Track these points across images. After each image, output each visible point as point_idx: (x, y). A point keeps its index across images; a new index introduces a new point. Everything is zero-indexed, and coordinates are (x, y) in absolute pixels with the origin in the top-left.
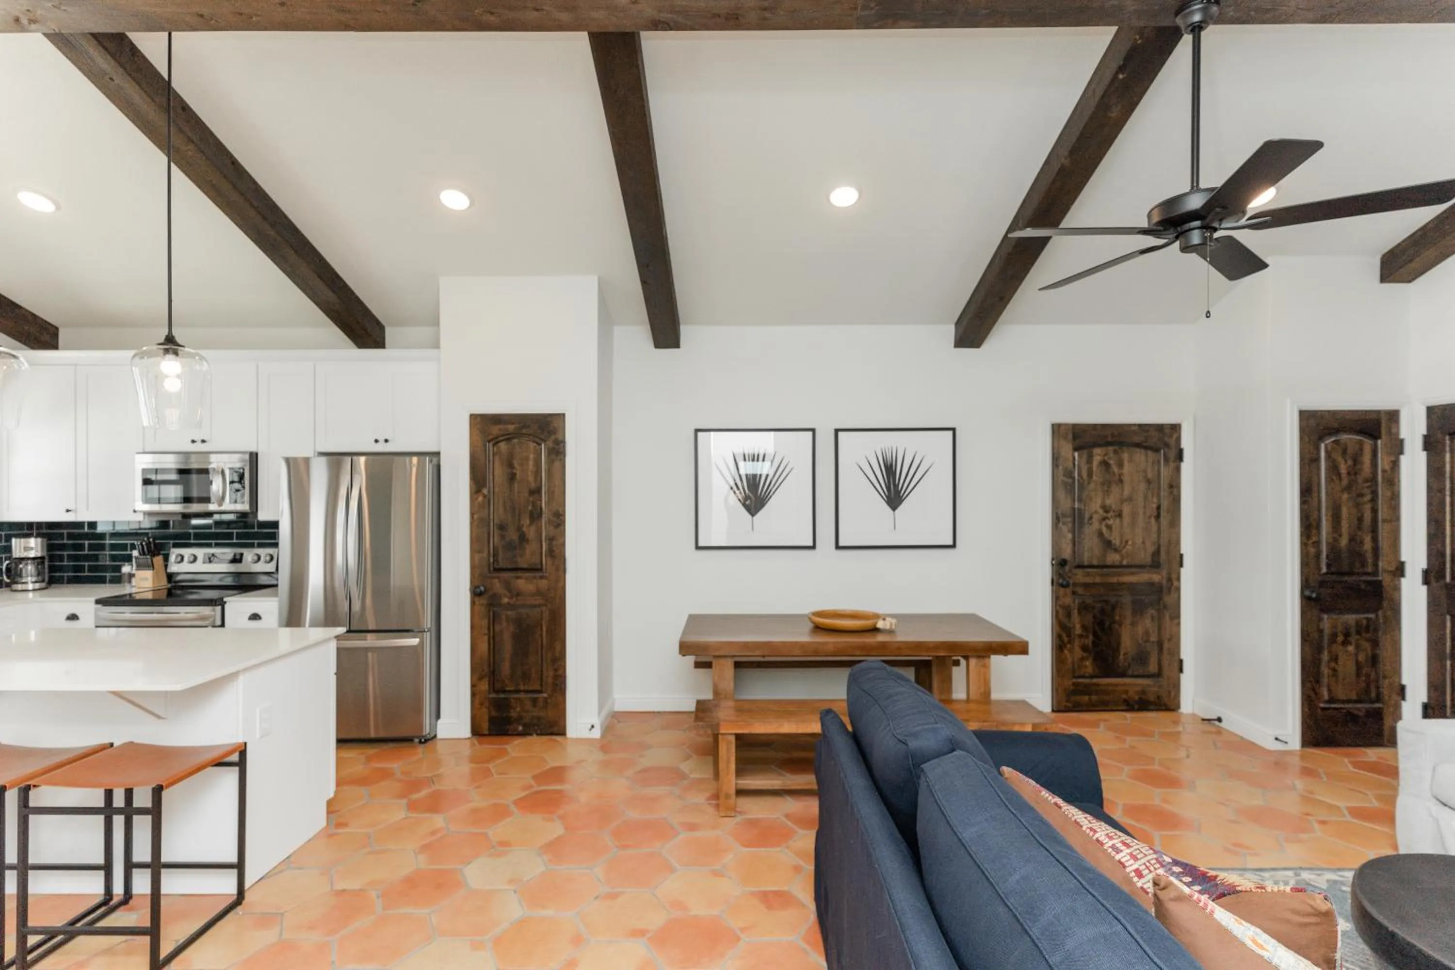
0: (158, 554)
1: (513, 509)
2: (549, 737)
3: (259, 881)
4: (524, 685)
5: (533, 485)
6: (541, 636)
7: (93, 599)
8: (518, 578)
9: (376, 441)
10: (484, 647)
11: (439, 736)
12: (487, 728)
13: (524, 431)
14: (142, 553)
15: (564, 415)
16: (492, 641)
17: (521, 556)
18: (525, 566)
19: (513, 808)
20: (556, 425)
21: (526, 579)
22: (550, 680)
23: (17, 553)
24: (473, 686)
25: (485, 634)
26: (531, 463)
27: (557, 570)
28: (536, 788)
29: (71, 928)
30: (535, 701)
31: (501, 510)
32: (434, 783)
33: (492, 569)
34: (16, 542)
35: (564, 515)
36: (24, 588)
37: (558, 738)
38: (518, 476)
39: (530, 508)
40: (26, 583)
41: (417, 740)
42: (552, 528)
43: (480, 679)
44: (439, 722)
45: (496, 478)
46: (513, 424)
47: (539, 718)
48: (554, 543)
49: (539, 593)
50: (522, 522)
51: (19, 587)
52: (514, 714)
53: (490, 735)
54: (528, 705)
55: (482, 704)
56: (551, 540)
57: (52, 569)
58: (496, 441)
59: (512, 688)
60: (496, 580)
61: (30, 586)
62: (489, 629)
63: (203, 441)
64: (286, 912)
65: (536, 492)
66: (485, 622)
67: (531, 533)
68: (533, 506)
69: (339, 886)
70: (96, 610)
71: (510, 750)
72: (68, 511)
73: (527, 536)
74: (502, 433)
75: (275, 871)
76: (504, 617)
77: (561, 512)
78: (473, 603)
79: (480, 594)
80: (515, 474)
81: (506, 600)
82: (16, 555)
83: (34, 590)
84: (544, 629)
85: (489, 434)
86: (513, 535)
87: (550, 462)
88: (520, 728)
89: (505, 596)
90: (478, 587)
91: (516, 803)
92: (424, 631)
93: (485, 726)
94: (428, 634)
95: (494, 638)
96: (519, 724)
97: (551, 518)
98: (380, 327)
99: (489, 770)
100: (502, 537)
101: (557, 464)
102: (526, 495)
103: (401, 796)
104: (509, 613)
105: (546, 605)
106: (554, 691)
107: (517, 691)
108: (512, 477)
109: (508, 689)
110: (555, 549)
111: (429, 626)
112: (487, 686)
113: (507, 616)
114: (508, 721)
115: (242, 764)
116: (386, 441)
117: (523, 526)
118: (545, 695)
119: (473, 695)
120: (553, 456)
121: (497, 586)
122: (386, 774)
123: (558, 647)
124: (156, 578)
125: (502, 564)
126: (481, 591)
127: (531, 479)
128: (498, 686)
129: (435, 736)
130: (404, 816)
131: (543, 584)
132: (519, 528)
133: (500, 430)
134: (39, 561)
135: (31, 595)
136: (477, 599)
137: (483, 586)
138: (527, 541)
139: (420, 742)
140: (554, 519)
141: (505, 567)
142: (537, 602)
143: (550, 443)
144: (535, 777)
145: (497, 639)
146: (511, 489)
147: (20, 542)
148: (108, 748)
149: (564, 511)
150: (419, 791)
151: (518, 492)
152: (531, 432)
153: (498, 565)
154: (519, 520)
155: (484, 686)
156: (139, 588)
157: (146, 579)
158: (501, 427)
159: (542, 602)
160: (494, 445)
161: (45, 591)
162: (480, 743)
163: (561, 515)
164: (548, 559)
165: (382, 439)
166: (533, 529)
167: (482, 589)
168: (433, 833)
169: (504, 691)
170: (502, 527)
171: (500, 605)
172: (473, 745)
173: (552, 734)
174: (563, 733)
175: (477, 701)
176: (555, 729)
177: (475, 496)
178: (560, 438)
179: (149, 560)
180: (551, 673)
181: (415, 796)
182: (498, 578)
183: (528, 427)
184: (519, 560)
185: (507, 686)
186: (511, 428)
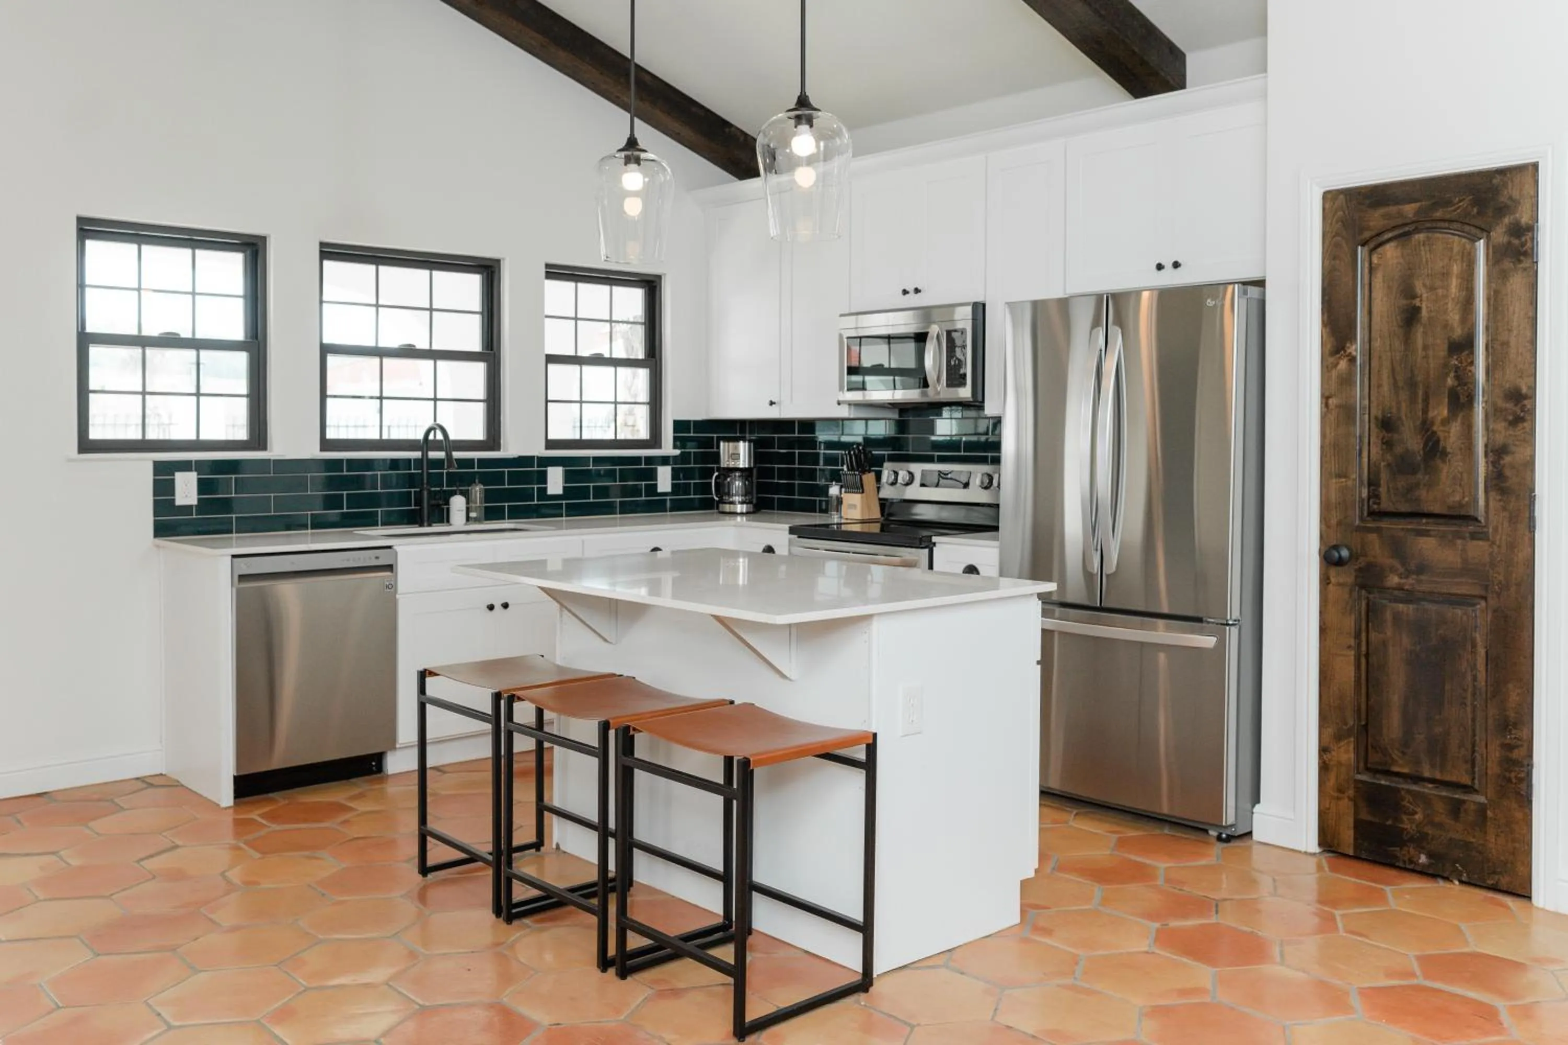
0: (870, 471)
1: (1412, 384)
2: (1490, 894)
3: (900, 968)
4: (1433, 766)
5: (1458, 332)
6: (1474, 667)
7: (787, 526)
8: (1425, 533)
9: (1160, 267)
10: (1346, 671)
11: (1256, 836)
12: (1351, 840)
13: (1438, 214)
14: (851, 468)
15: (1535, 166)
16: (1363, 661)
17: (1430, 486)
18: (1436, 509)
19: (1355, 1001)
20: (1516, 194)
21: (1442, 537)
22: (1494, 768)
23: (725, 462)
24: (1323, 750)
25: (1349, 647)
26: (1454, 283)
27: (1514, 519)
28: (1420, 981)
29: (681, 944)
30: (1456, 808)
31: (1386, 388)
32: (1217, 912)
33: (1365, 514)
34: (724, 446)
35: (1532, 396)
36: (732, 510)
37: (1509, 901)
38: (1424, 313)
39: (1450, 381)
40: (732, 503)
41: (1213, 833)
42: (1501, 426)
43: (1338, 737)
44: (1257, 808)
45: (1376, 318)
46: (1415, 201)
47: (1467, 845)
48: (1507, 459)
49: (1467, 570)
50: (1431, 414)
51: (727, 508)
52: (1407, 825)
53: (1356, 857)
54: (1441, 813)
55: (1340, 790)
56: (1497, 452)
57: (762, 488)
58: (1375, 243)
59: (1405, 770)
60: (1373, 537)
61: (739, 508)
62: (1358, 636)
63: (917, 291)
64: (919, 1025)
65: (1464, 346)
66: (1349, 623)
67: (1452, 436)
68: (1457, 377)
69: (1006, 1019)
70: (790, 543)
71: (1390, 895)
72: (772, 403)
73: (1442, 443)
74: (1393, 223)
75: (930, 963)
76: (1388, 615)
77: (1524, 390)
78: (1325, 581)
79: (1340, 562)
80: (1417, 310)
81: (1394, 580)
82: (724, 464)
83: (742, 514)
84: (1481, 651)
85: (1362, 230)
86: (1412, 442)
87: (1498, 276)
88: (1423, 859)
89: (1393, 570)
90: (1336, 547)
91: (1369, 994)
92: (1228, 625)
93: (1347, 836)
94: (1234, 631)
95: (1367, 656)
96: (1421, 849)
97: (1501, 403)
98: (1176, 57)
99: (1333, 919)
100: (1388, 445)
101: (1517, 282)
102: (1443, 352)
103: (1150, 916)
104: (1401, 607)
105: (1485, 598)
106: (1502, 793)
107: (1417, 779)
108: (1410, 317)
109: (1396, 769)
110: (1508, 472)
111: (1236, 614)
112: (1352, 756)
113: (1397, 617)
114: (1396, 838)
115: (869, 766)
116: (1176, 265)
117: (1432, 423)
118: (1481, 799)
119: (1324, 768)
120: (1507, 264)
121: (1377, 549)
122: (1140, 874)
123: (1514, 697)
124: (866, 506)
125: (1386, 504)
126: (1340, 557)
127: (1454, 317)
128: (1374, 758)
129: (1249, 834)
130: (1145, 949)
131: (1477, 550)
132: (1426, 427)
133: (1387, 216)
134: (746, 473)
135: (739, 519)
136: (1333, 571)
137: (1349, 549)
138: (1444, 454)
139: (1219, 838)
140: (1510, 405)
141: (1391, 508)
142: (1463, 590)
143: (1499, 235)
144: (1424, 960)
145: (1373, 659)
146: (1407, 339)
147: (729, 446)
148: (726, 704)
149: (1533, 388)
150: (1185, 916)
151: (1425, 348)
152: (1454, 215)
153: (1379, 504)
154: (1425, 411)
155: (1346, 754)
156: (847, 519)
157: (854, 506)
158: (1393, 209)
159: (1477, 591)
160: (1372, 251)
161: (752, 516)
162: (1333, 869)
163: (1525, 397)
164: (1492, 494)
165: (1168, 264)
166: (1455, 428)
167: (1345, 553)
168: (1183, 992)
169: (1388, 773)
170: (1387, 424)
171: (1383, 589)
172: (1320, 868)
173: (1495, 889)
174: (1523, 892)
175: (1332, 782)
176: (1504, 881)
177: (1331, 360)
178: (1525, 220)
179: (858, 478)
180: (1495, 753)
181: (1175, 923)
182: (1378, 530)
183: (1449, 203)
184: (1423, 493)
185: (1394, 762)
186: (1409, 209)
